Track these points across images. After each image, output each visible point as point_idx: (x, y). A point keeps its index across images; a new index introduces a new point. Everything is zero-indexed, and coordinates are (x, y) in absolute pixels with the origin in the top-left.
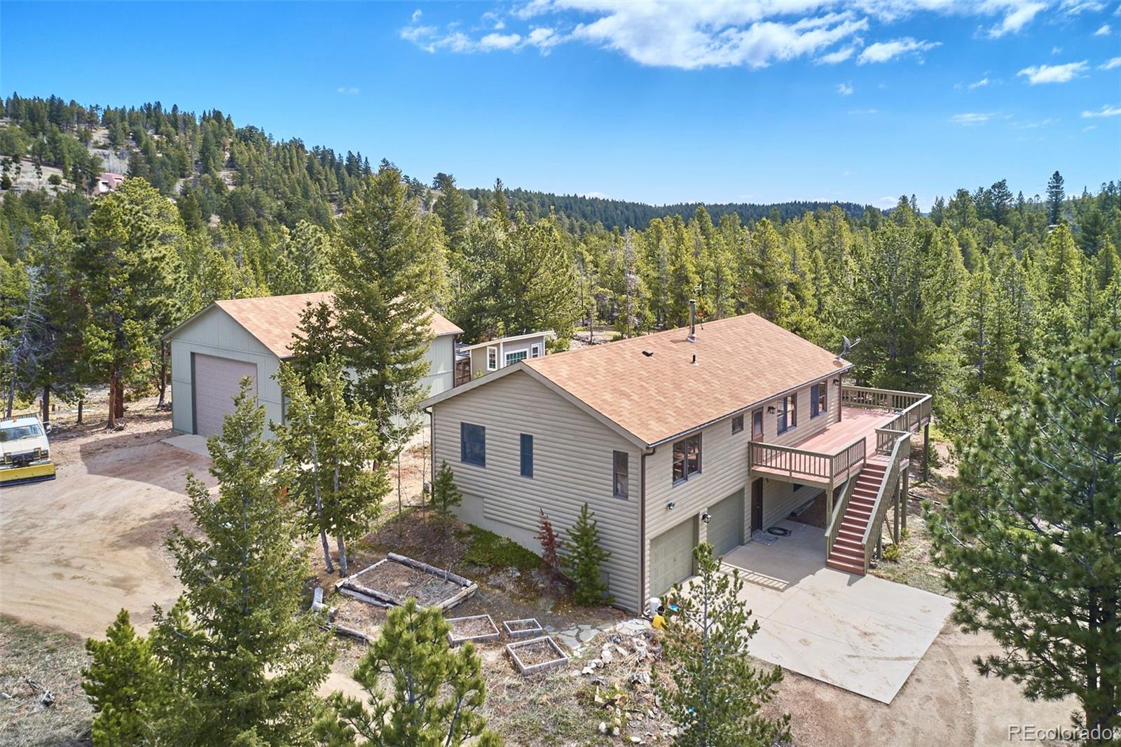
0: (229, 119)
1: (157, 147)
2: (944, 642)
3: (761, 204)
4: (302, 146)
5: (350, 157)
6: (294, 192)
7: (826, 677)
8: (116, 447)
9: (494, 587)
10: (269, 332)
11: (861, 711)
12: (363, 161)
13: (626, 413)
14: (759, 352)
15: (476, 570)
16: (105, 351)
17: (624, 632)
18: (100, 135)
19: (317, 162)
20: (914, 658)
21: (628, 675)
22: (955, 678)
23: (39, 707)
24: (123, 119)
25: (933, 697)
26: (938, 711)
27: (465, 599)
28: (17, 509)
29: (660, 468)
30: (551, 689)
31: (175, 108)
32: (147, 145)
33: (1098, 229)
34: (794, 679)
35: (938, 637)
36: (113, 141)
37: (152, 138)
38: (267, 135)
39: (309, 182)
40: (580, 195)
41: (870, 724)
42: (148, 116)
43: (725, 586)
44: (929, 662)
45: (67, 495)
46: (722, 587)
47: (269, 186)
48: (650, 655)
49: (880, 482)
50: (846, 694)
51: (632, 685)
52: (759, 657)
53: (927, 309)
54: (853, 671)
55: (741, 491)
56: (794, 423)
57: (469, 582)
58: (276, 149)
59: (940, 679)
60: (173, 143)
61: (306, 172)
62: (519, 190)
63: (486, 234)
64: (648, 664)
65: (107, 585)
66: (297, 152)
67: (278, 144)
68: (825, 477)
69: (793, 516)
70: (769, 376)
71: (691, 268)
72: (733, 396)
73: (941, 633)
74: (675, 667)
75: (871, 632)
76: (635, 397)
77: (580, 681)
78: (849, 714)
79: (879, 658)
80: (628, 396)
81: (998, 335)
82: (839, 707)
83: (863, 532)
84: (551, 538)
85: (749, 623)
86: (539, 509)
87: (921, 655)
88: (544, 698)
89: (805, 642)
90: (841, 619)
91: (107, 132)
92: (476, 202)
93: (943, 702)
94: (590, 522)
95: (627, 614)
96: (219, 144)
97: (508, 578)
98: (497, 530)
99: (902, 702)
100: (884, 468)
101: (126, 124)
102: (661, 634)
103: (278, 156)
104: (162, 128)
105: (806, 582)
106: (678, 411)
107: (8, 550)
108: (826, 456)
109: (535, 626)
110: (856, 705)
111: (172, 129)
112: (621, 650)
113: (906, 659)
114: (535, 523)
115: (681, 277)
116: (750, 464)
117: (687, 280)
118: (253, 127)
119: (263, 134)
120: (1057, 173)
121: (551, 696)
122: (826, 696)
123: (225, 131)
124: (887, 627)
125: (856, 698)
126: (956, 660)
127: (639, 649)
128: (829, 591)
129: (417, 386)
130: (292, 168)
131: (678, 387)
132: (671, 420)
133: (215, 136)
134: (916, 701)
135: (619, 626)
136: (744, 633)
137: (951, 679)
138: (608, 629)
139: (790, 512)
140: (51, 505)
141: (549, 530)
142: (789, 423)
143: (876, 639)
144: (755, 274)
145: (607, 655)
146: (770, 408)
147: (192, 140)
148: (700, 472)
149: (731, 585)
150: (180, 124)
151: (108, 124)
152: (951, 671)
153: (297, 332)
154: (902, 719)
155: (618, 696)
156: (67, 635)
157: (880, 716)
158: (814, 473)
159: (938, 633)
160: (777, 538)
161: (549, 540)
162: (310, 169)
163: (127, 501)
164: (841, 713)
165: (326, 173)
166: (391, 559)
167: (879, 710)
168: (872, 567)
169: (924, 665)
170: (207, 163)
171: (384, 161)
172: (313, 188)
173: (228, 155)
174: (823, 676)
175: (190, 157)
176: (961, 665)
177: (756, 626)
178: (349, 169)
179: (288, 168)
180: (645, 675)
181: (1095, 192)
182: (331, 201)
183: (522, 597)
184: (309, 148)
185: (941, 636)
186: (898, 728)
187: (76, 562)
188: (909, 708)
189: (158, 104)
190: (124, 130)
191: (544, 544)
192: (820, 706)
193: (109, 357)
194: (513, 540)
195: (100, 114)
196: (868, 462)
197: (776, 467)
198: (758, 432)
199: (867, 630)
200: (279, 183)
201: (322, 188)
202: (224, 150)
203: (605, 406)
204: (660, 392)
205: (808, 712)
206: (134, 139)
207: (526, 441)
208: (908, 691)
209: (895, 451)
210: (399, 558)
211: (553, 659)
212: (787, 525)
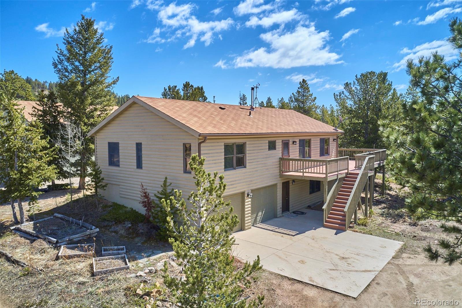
2: (395, 262)
7: (313, 281)
9: (112, 232)
11: (335, 302)
13: (193, 122)
20: (375, 271)
22: (404, 282)
25: (388, 294)
26: (391, 302)
29: (214, 158)
30: (108, 285)
34: (290, 282)
35: (391, 260)
44: (385, 273)
49: (355, 181)
50: (325, 292)
52: (269, 270)
54: (332, 278)
55: (275, 186)
57: (94, 228)
59: (393, 283)
68: (323, 173)
69: (309, 207)
70: (294, 127)
73: (393, 258)
75: (347, 257)
76: (204, 118)
77: (132, 281)
78: (326, 304)
79: (351, 271)
80: (199, 117)
82: (319, 300)
83: (344, 207)
84: (149, 202)
87: (381, 269)
88: (100, 291)
89: (302, 262)
90: (328, 251)
93: (396, 297)
97: (123, 228)
98: (126, 204)
99: (365, 296)
100: (358, 174)
105: (310, 233)
106: (230, 127)
108: (323, 162)
109: (122, 249)
110: (332, 299)
113: (370, 271)
116: (281, 171)
121: (106, 289)
122: (311, 293)
124: (358, 254)
125: (332, 294)
126: (404, 272)
128: (324, 238)
132: (223, 128)
134: (376, 296)
137: (401, 283)
139: (307, 205)
141: (148, 198)
142: (306, 155)
143: (349, 261)
145: (160, 265)
146: (293, 142)
148: (245, 167)
152: (401, 278)
155: (155, 290)
157: (349, 306)
158: (317, 172)
159: (392, 257)
160: (297, 215)
161: (148, 204)
166: (55, 217)
167: (348, 302)
168: (351, 227)
169: (382, 275)
174: (311, 281)
176: (408, 275)
183: (126, 237)
185: (393, 259)
188: (371, 301)
191: (145, 206)
192: (305, 299)
194: (134, 209)
196: (350, 172)
197: (295, 171)
198: (285, 153)
199: (344, 256)
203: (180, 117)
205: (296, 303)
207: (139, 146)
208: (370, 290)
209: (363, 167)
210: (60, 216)
211: (123, 265)
212: (304, 211)
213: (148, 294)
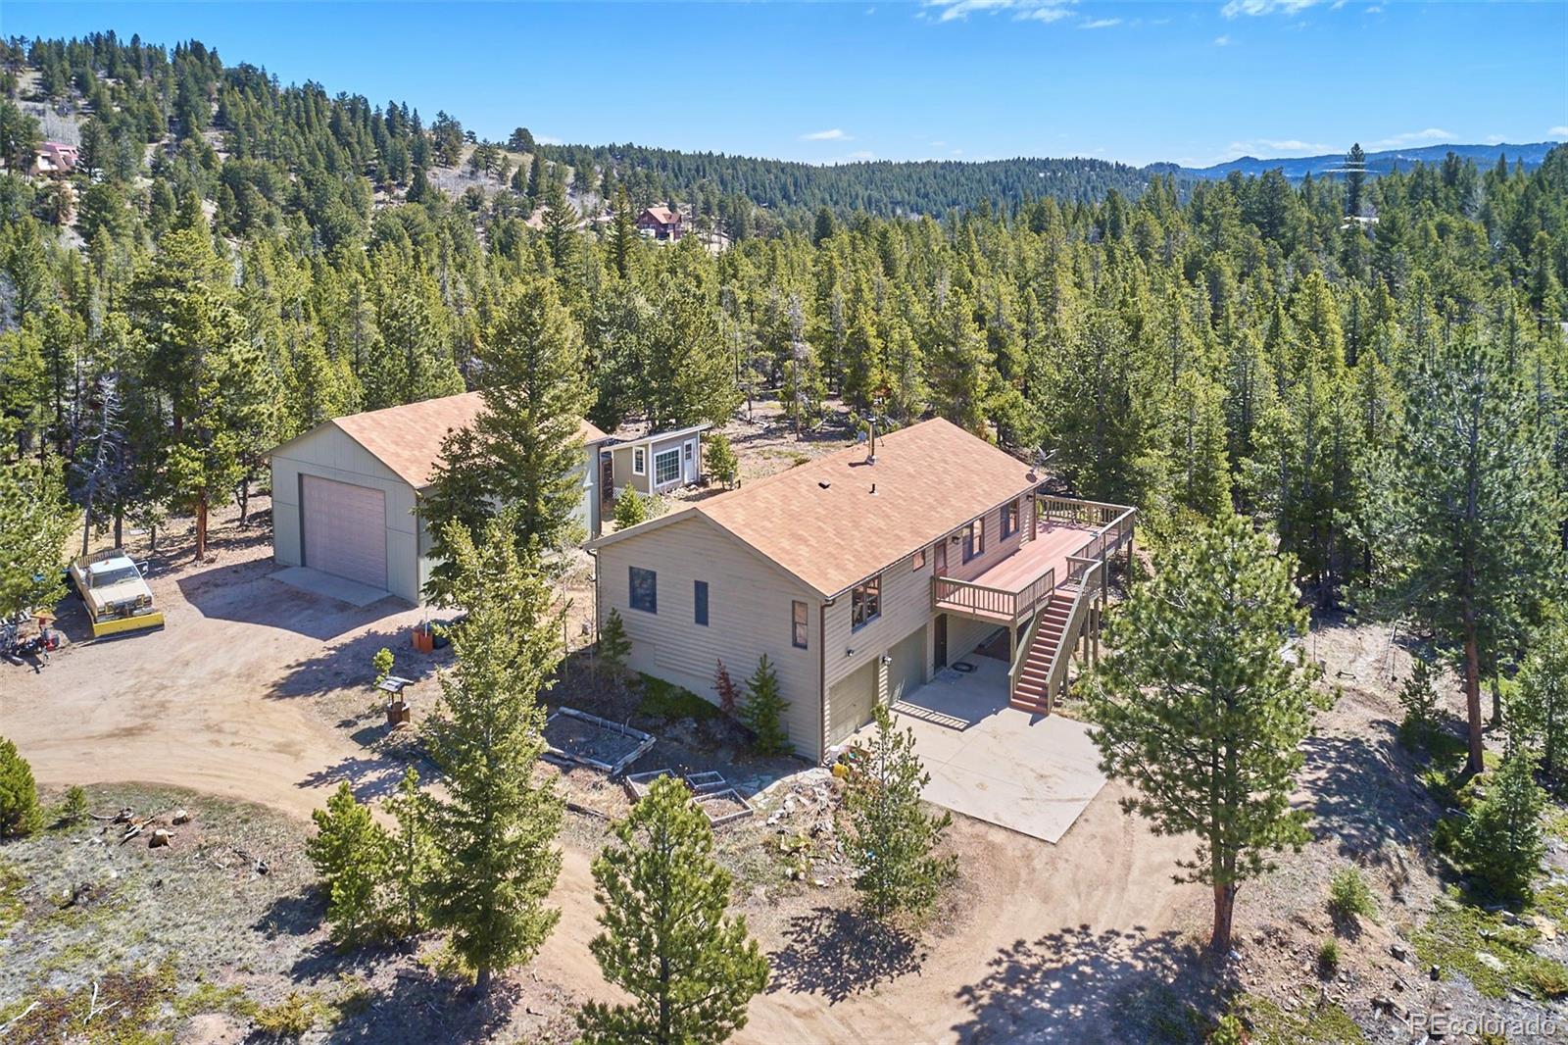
0: (214, 54)
1: (113, 98)
3: (971, 161)
4: (322, 94)
5: (393, 107)
6: (313, 162)
7: (999, 820)
8: (217, 586)
9: (671, 739)
10: (398, 455)
11: (1029, 850)
12: (411, 114)
13: (804, 562)
14: (946, 472)
15: (651, 722)
16: (195, 473)
17: (805, 781)
18: (27, 80)
19: (345, 117)
20: (1085, 799)
21: (811, 824)
23: (255, 876)
24: (60, 55)
25: (1098, 836)
26: (1100, 848)
27: (645, 754)
28: (135, 667)
29: (840, 619)
30: (739, 840)
31: (136, 39)
32: (97, 95)
33: (1395, 236)
34: (969, 822)
36: (47, 91)
37: (104, 84)
38: (269, 77)
39: (336, 148)
40: (716, 153)
41: (1036, 861)
42: (97, 52)
43: (900, 742)
44: (1099, 802)
45: (184, 650)
46: (898, 744)
47: (277, 154)
48: (831, 804)
49: (1066, 616)
50: (1016, 835)
51: (814, 833)
52: (931, 804)
53: (1136, 404)
54: (1026, 814)
55: (923, 629)
56: (982, 550)
57: (647, 736)
58: (286, 98)
59: (1107, 818)
60: (134, 89)
61: (330, 132)
62: (630, 146)
63: (624, 301)
64: (829, 811)
65: (271, 751)
66: (316, 103)
67: (287, 90)
68: (1008, 614)
69: (978, 650)
70: (953, 502)
71: (872, 331)
72: (916, 532)
74: (855, 816)
75: (1047, 774)
76: (813, 542)
77: (766, 831)
78: (1018, 853)
79: (1051, 800)
80: (805, 541)
81: (1207, 443)
82: (1010, 848)
83: (1047, 669)
84: (729, 687)
85: (922, 775)
86: (716, 658)
87: (1093, 795)
88: (733, 848)
89: (981, 786)
90: (1020, 762)
91: (38, 75)
92: (571, 170)
93: (1106, 840)
94: (769, 671)
95: (807, 763)
96: (204, 93)
97: (685, 730)
98: (669, 678)
99: (1068, 841)
100: (1072, 601)
101: (67, 65)
102: (841, 784)
103: (289, 108)
104: (119, 69)
105: (987, 722)
106: (857, 555)
107: (149, 716)
108: (1009, 594)
109: (716, 779)
110: (1025, 845)
111: (132, 71)
112: (803, 800)
113: (1078, 800)
114: (712, 671)
115: (860, 343)
116: (934, 600)
117: (866, 346)
118: (250, 66)
119: (264, 75)
121: (739, 845)
122: (997, 837)
123: (209, 71)
124: (1064, 769)
125: (1026, 839)
127: (820, 798)
128: (1010, 732)
129: (571, 516)
130: (309, 126)
131: (856, 525)
132: (850, 566)
133: (197, 81)
134: (1081, 840)
135: (800, 775)
136: (917, 784)
137: (1118, 817)
138: (789, 779)
139: (975, 646)
140: (173, 661)
141: (727, 680)
142: (976, 550)
143: (1051, 781)
144: (946, 352)
145: (790, 805)
146: (954, 540)
147: (162, 87)
148: (880, 615)
149: (905, 742)
150: (144, 62)
151: (41, 64)
152: (1118, 810)
153: (438, 461)
154: (1066, 856)
155: (802, 844)
156: (253, 806)
157: (1046, 854)
158: (1000, 611)
160: (962, 675)
161: (727, 690)
162: (335, 126)
163: (257, 654)
164: (1010, 852)
165: (359, 133)
166: (562, 714)
167: (1046, 849)
168: (1058, 705)
169: (1094, 805)
170: (186, 122)
171: (441, 114)
172: (342, 156)
173: (215, 108)
174: (996, 819)
175: (162, 111)
177: (927, 778)
178: (390, 124)
179: (305, 126)
180: (828, 823)
182: (366, 174)
184: (332, 94)
186: (1061, 864)
187: (227, 727)
188: (1074, 846)
189: (112, 34)
190: (63, 72)
191: (722, 694)
192: (992, 848)
193: (201, 480)
194: (687, 690)
195: (26, 48)
196: (1058, 592)
197: (957, 602)
198: (941, 564)
199: (1044, 773)
200: (292, 149)
201: (353, 156)
202: (209, 100)
203: (783, 556)
204: (839, 534)
205: (980, 853)
206: (78, 85)
207: (701, 589)
208: (1075, 830)
209: (1084, 581)
210: (572, 712)
211: (739, 811)
212: (973, 660)
213: (797, 850)
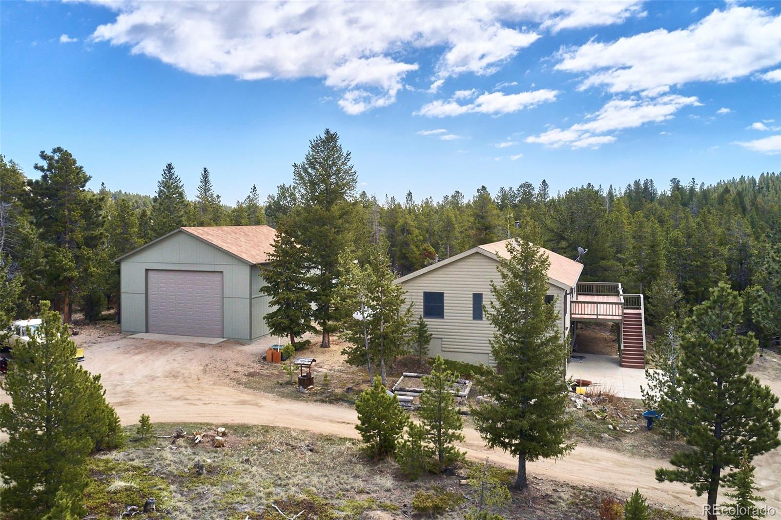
23: (308, 453)
27: (470, 390)
49: (640, 321)
51: (604, 411)
57: (467, 381)
77: (580, 412)
86: (487, 339)
98: (452, 358)
100: (639, 314)
105: (621, 373)
108: (619, 304)
114: (484, 348)
116: (571, 314)
120: (544, 180)
158: (614, 314)
166: (406, 376)
181: (563, 194)
196: (625, 312)
197: (586, 313)
207: (477, 297)
210: (412, 374)
